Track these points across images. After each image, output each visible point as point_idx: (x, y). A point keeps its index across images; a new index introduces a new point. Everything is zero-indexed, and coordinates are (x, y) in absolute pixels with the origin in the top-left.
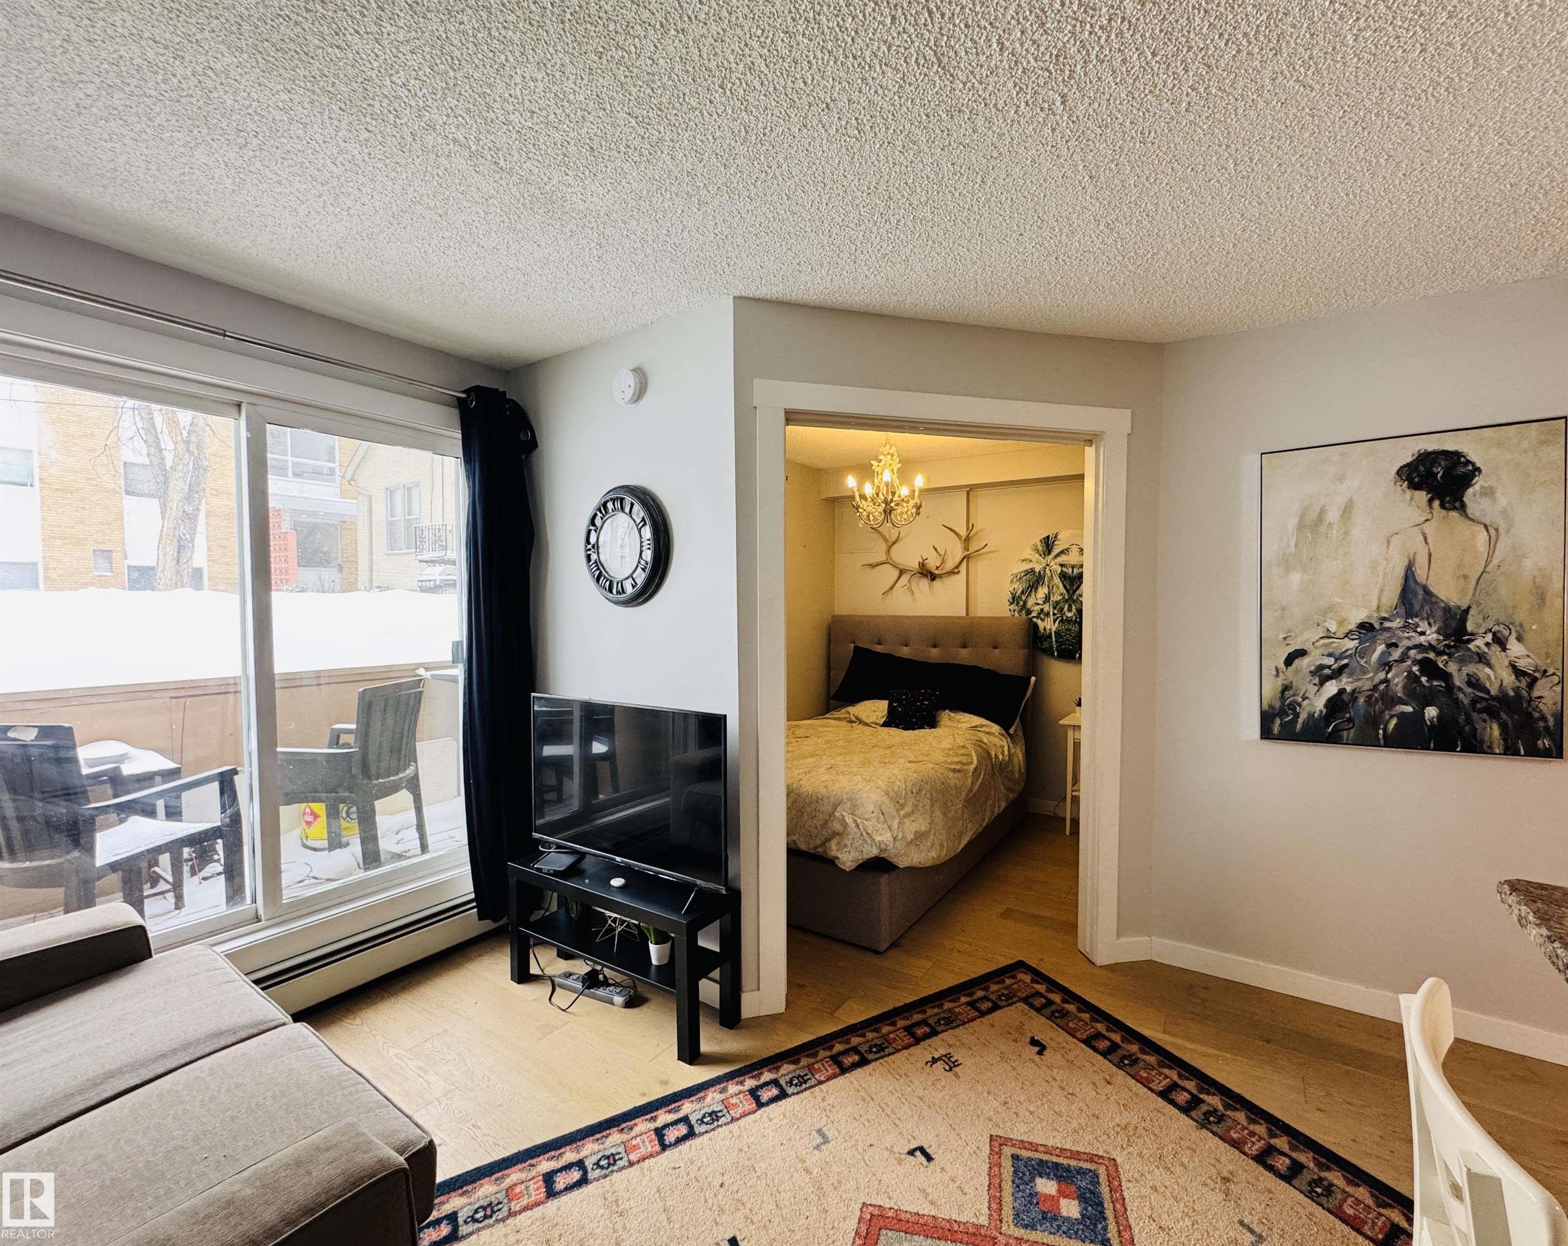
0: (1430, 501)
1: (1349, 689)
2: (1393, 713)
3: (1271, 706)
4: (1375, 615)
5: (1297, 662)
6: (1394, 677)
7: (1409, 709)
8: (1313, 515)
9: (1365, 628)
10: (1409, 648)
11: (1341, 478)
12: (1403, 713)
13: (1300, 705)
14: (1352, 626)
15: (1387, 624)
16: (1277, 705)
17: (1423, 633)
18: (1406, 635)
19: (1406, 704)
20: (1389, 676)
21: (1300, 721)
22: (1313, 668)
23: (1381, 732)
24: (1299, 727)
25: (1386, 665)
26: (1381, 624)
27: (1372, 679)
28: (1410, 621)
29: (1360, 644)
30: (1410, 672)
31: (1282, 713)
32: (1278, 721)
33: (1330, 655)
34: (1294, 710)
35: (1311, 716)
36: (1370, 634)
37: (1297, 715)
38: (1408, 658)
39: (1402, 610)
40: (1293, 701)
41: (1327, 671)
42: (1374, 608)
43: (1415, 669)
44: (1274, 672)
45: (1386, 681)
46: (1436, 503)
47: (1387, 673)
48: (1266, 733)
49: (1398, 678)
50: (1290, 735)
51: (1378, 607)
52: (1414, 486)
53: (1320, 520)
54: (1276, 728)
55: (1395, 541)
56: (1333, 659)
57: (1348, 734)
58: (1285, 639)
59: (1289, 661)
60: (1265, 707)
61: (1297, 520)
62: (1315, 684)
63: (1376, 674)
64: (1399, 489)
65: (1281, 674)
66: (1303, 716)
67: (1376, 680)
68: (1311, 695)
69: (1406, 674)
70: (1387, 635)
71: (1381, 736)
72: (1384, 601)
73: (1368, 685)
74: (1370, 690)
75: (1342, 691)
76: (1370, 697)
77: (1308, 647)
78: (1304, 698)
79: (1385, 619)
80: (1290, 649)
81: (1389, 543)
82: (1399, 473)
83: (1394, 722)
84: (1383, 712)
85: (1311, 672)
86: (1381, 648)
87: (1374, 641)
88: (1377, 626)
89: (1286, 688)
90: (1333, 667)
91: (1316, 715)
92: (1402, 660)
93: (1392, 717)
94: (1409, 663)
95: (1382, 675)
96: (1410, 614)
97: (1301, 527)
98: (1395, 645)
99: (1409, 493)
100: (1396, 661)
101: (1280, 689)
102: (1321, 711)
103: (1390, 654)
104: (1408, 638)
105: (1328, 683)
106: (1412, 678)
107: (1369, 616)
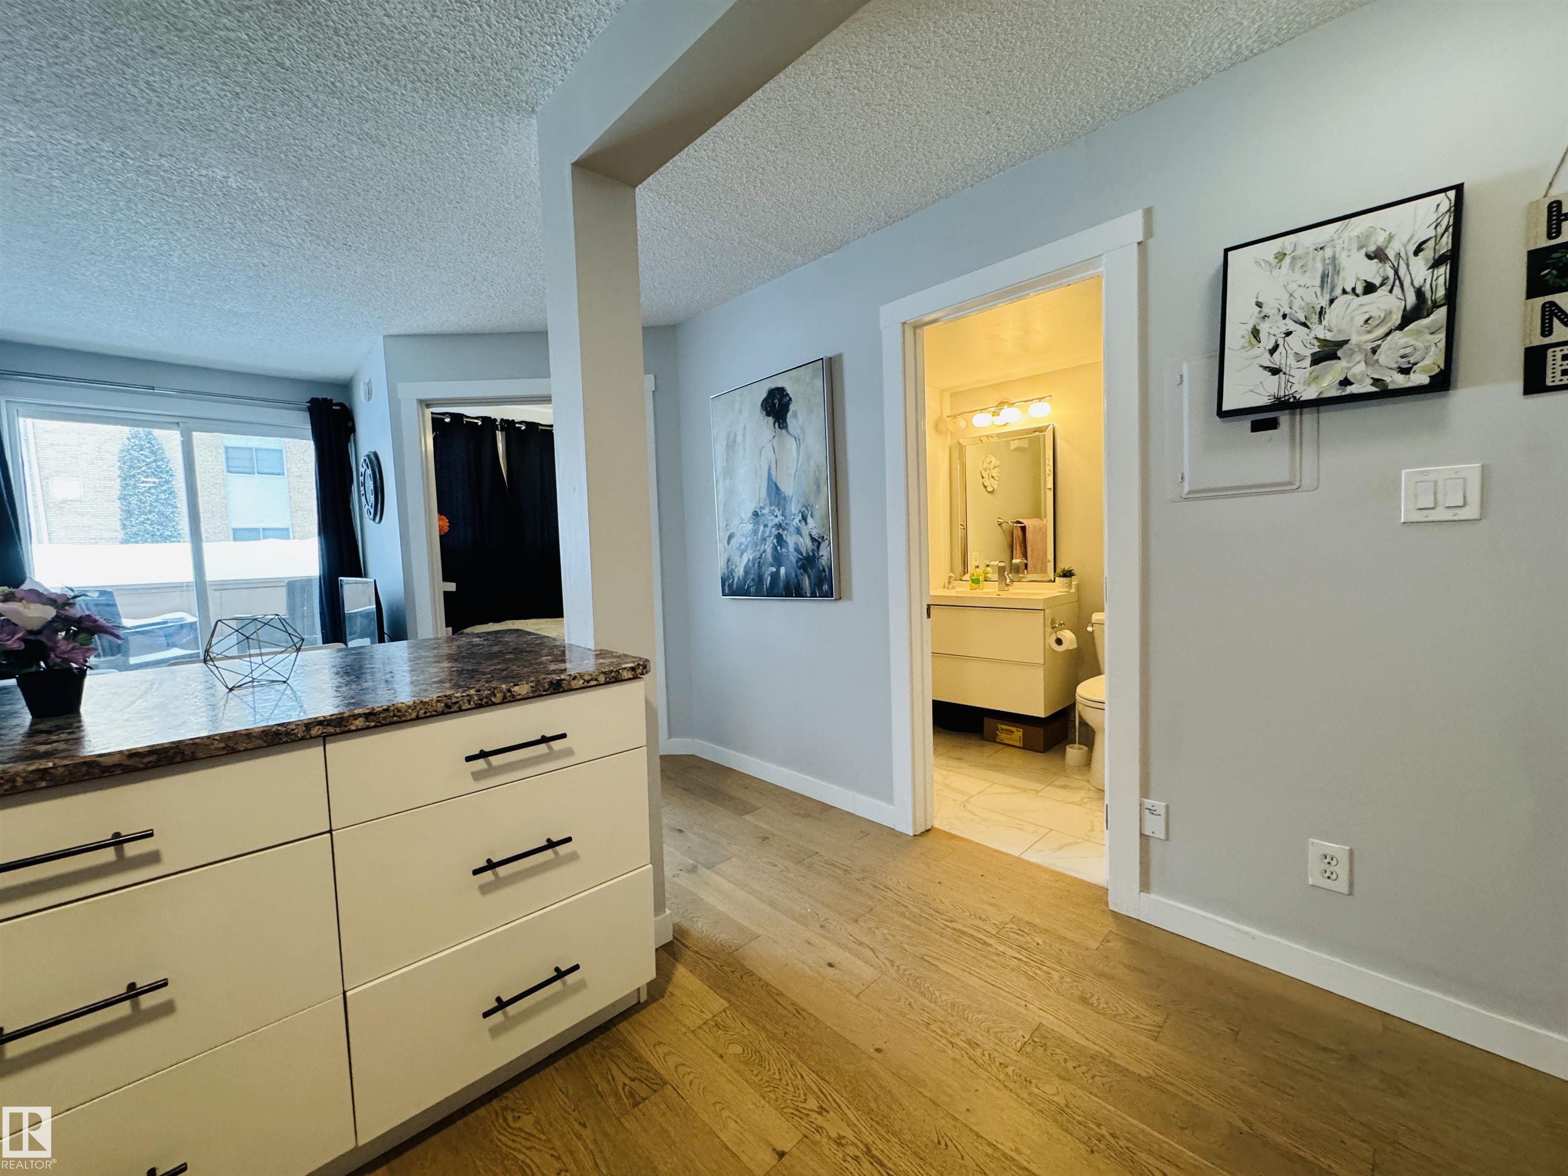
0: (774, 424)
1: (751, 558)
2: (769, 572)
3: (724, 574)
4: (758, 505)
5: (732, 541)
7: (774, 569)
8: (731, 438)
9: (755, 515)
10: (772, 528)
11: (741, 412)
12: (772, 572)
13: (734, 571)
14: (750, 514)
15: (763, 511)
16: (726, 572)
17: (776, 516)
18: (771, 518)
19: (773, 566)
20: (766, 547)
21: (735, 582)
22: (737, 545)
23: (765, 586)
24: (735, 586)
25: (764, 540)
26: (761, 511)
28: (772, 508)
29: (753, 526)
30: (774, 544)
31: (728, 578)
32: (727, 584)
33: (743, 536)
34: (732, 574)
35: (739, 578)
36: (757, 519)
37: (733, 578)
38: (772, 534)
39: (768, 502)
40: (732, 569)
41: (743, 547)
43: (775, 541)
44: (724, 550)
45: (765, 551)
46: (777, 424)
47: (765, 545)
48: (724, 593)
49: (769, 548)
50: (733, 593)
51: (759, 501)
52: (768, 414)
53: (734, 442)
54: (727, 589)
55: (763, 453)
56: (744, 538)
57: (753, 589)
58: (726, 526)
59: (729, 541)
60: (722, 574)
61: (725, 442)
62: (739, 557)
63: (760, 547)
64: (763, 416)
65: (726, 551)
66: (736, 579)
67: (761, 551)
68: (738, 564)
69: (772, 545)
70: (763, 519)
71: (765, 589)
72: (761, 496)
73: (758, 555)
74: (759, 558)
75: (749, 560)
76: (759, 563)
77: (734, 531)
78: (736, 566)
79: (762, 508)
80: (729, 533)
81: (761, 454)
82: (762, 405)
83: (769, 578)
84: (765, 572)
85: (737, 548)
86: (761, 528)
87: (758, 524)
88: (759, 513)
89: (729, 560)
90: (744, 544)
92: (770, 536)
93: (768, 575)
94: (772, 537)
95: (763, 547)
96: (771, 505)
97: (727, 447)
98: (767, 526)
99: (766, 418)
100: (768, 536)
101: (727, 562)
102: (742, 575)
103: (765, 532)
104: (771, 520)
105: (744, 555)
106: (775, 548)
107: (756, 507)
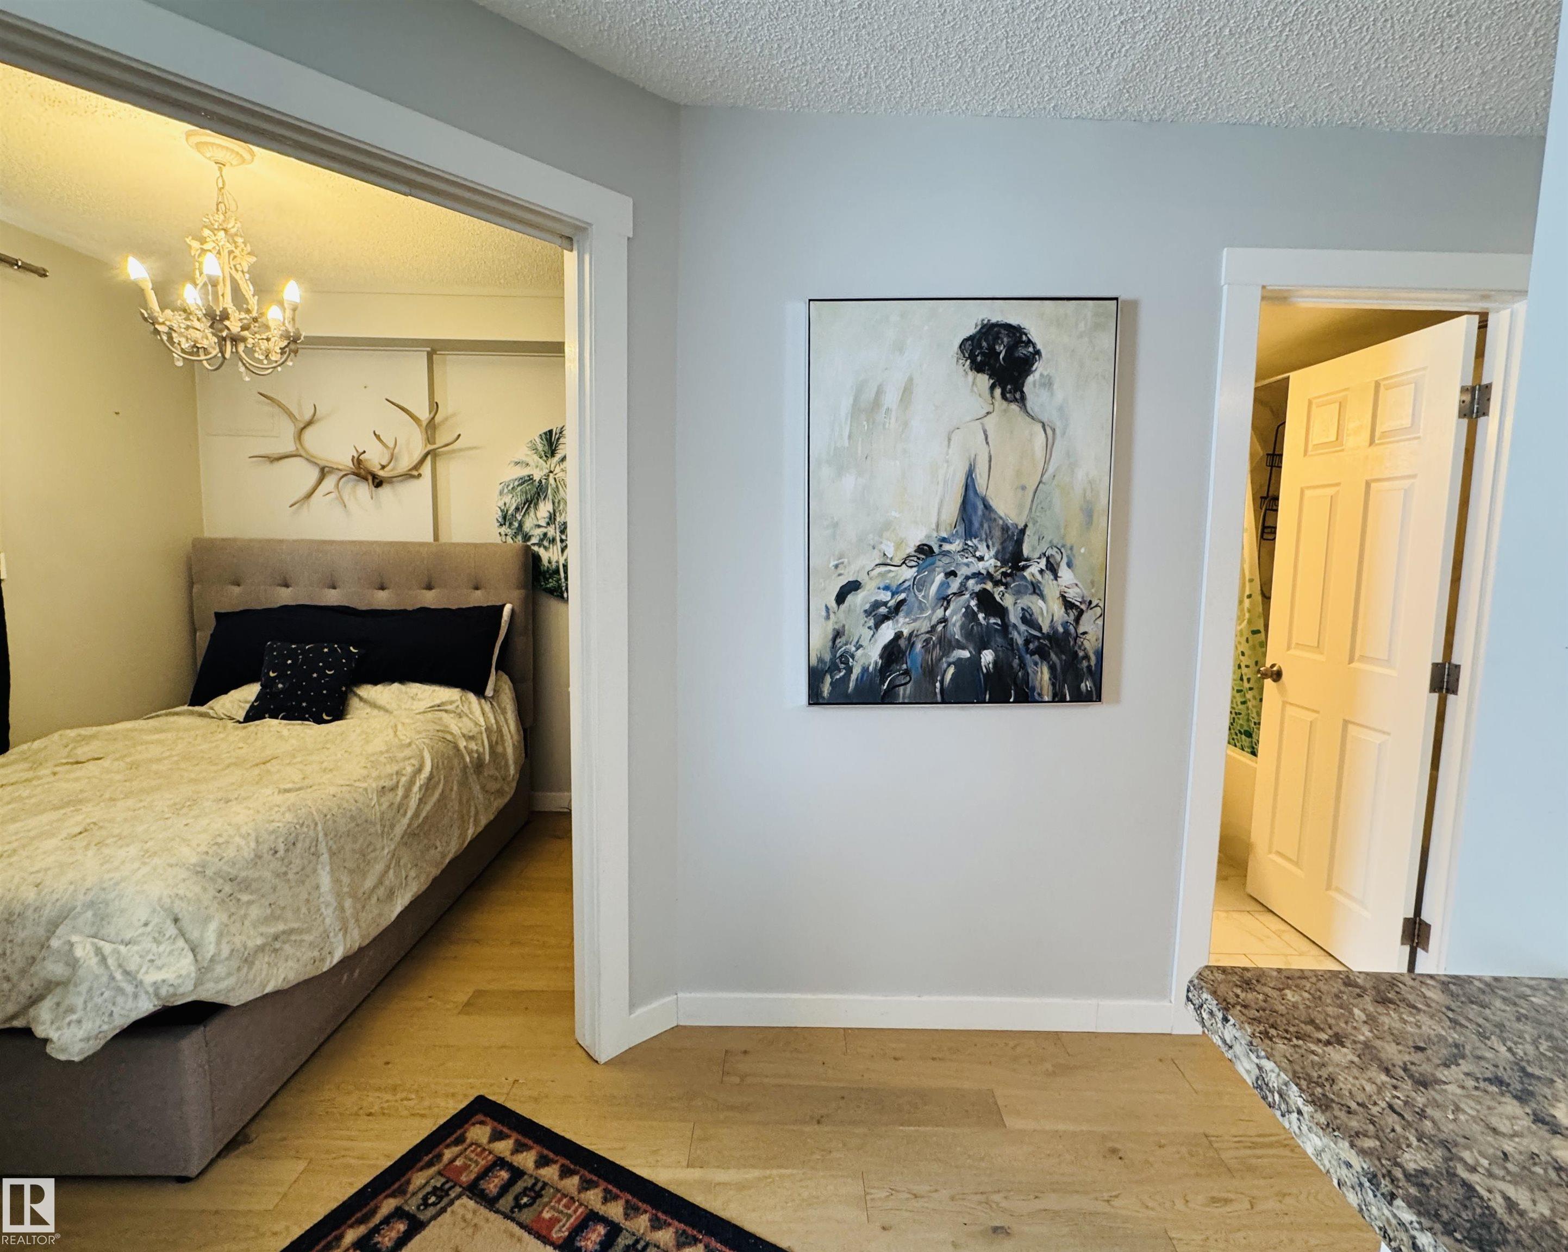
0: (992, 388)
1: (906, 632)
2: (951, 660)
3: (820, 660)
4: (935, 534)
5: (850, 598)
6: (952, 615)
7: (965, 654)
8: (869, 394)
9: (925, 551)
10: (967, 578)
11: (900, 348)
12: (960, 659)
13: (853, 657)
14: (911, 550)
15: (946, 547)
16: (827, 657)
17: (981, 559)
18: (965, 560)
19: (963, 648)
20: (948, 613)
21: (854, 677)
22: (867, 607)
23: (938, 684)
24: (852, 685)
25: (945, 600)
26: (941, 546)
27: (930, 618)
28: (969, 543)
29: (919, 572)
30: (968, 607)
31: (833, 668)
32: (828, 679)
33: (887, 588)
34: (847, 663)
35: (865, 670)
36: (930, 560)
37: (849, 670)
38: (966, 589)
39: (961, 529)
40: (845, 652)
41: (883, 610)
42: (934, 526)
43: (973, 603)
44: (824, 613)
45: (944, 620)
46: (998, 391)
47: (946, 610)
48: (815, 698)
49: (956, 617)
50: (842, 698)
51: (938, 526)
52: (978, 368)
53: (876, 404)
54: (826, 689)
55: (955, 438)
56: (889, 594)
57: (905, 691)
58: (836, 566)
59: (841, 598)
60: (814, 661)
61: (851, 400)
62: (870, 628)
63: (934, 611)
64: (961, 369)
65: (832, 615)
66: (856, 671)
67: (934, 621)
68: (864, 642)
69: (964, 610)
70: (946, 560)
71: (938, 690)
72: (944, 517)
73: (925, 626)
74: (928, 632)
75: (899, 635)
76: (927, 641)
77: (862, 578)
78: (858, 647)
79: (944, 540)
80: (843, 581)
81: (949, 440)
82: (961, 346)
83: (951, 670)
84: (941, 659)
85: (866, 611)
86: (940, 577)
87: (931, 568)
88: (936, 550)
89: (837, 634)
90: (889, 605)
91: (871, 669)
92: (960, 593)
93: (949, 665)
94: (967, 596)
95: (939, 613)
96: (969, 535)
97: (855, 410)
98: (953, 574)
99: (971, 374)
100: (954, 594)
101: (831, 637)
102: (876, 663)
103: (949, 586)
104: (967, 565)
105: (884, 626)
106: (970, 615)
107: (928, 537)
